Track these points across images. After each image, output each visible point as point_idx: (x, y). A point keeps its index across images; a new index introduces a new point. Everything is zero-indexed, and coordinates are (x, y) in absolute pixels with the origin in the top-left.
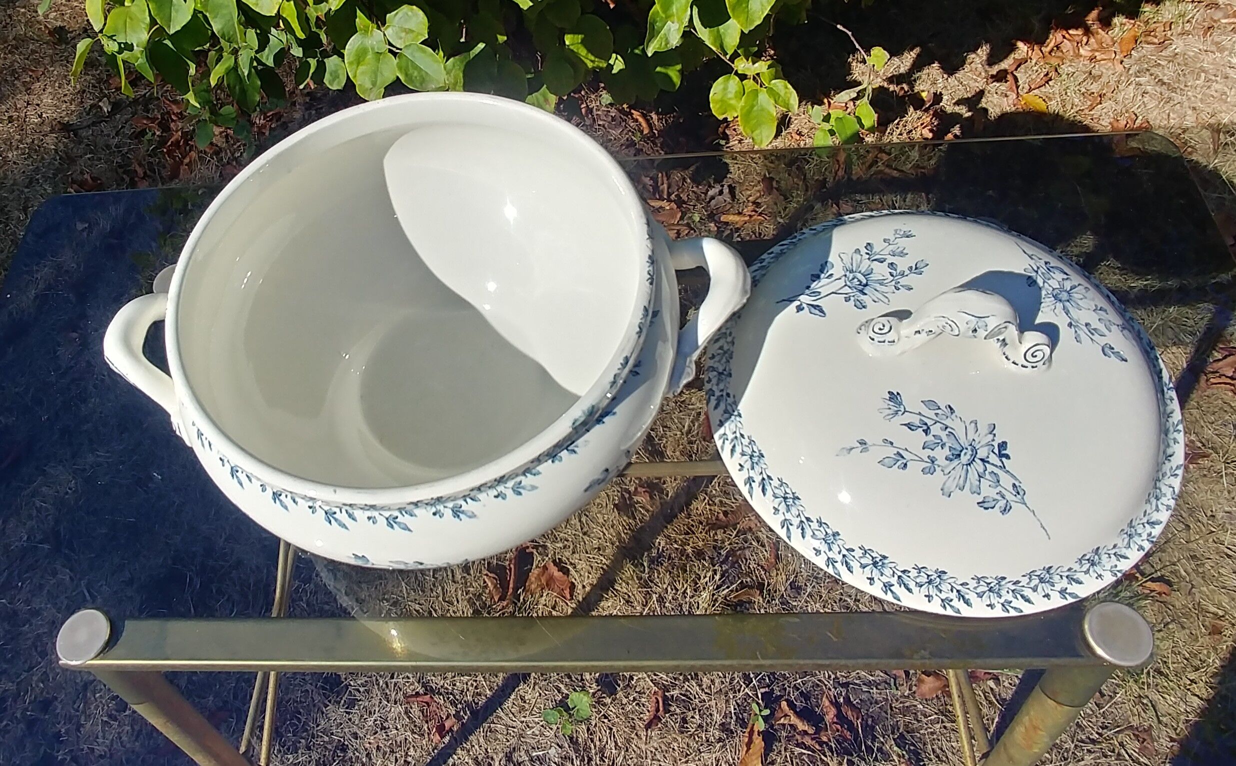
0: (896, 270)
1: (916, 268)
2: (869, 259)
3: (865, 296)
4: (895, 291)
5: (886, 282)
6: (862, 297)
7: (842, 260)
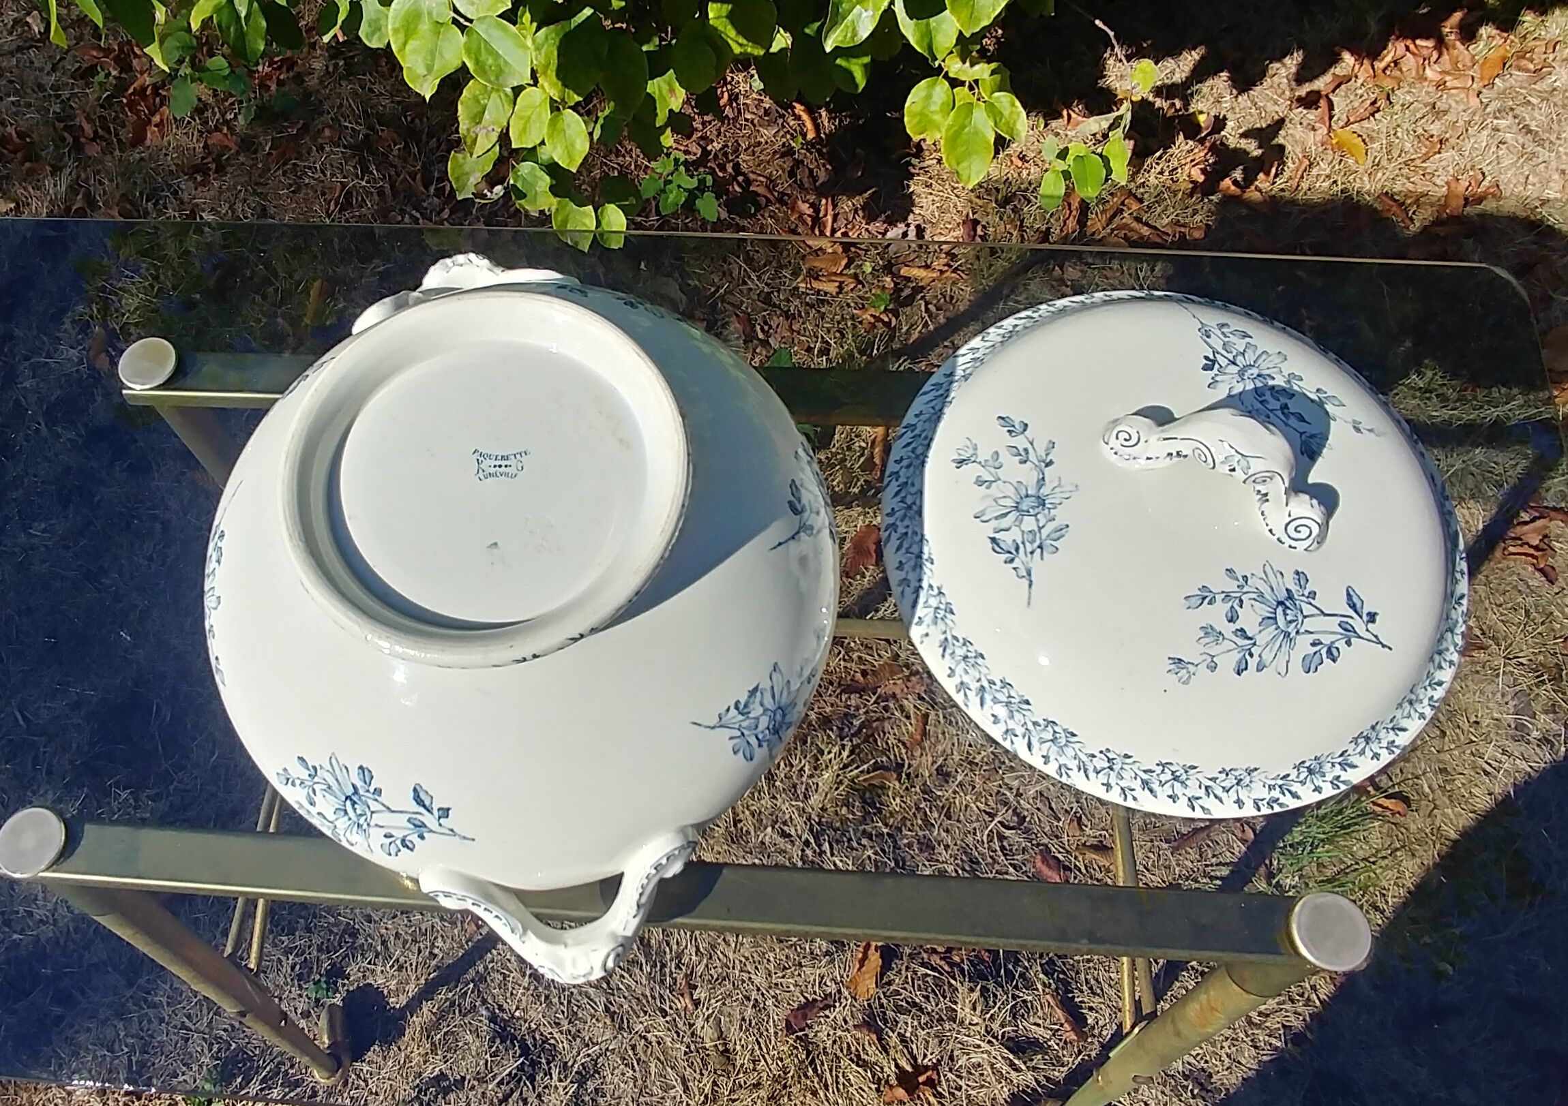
0: (1232, 607)
1: (1204, 598)
2: (1254, 644)
3: (1289, 587)
4: (1249, 576)
5: (1254, 596)
6: (1294, 588)
7: (1288, 662)
